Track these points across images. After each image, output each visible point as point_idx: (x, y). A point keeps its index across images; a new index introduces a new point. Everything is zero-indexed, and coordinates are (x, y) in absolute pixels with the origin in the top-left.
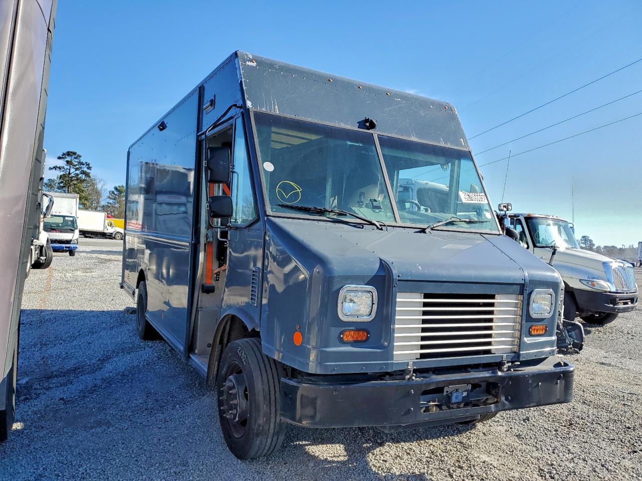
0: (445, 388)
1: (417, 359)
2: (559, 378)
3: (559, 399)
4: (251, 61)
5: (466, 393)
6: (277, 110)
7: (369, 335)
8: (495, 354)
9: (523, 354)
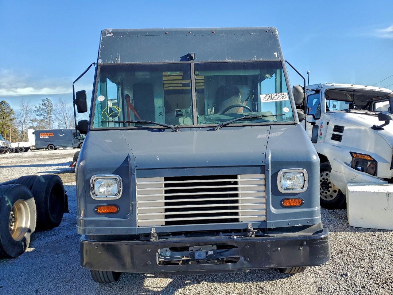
0: (190, 248)
1: (162, 225)
2: (302, 245)
3: (303, 263)
4: (110, 33)
5: (212, 252)
6: (119, 61)
7: (118, 209)
8: (242, 222)
9: (270, 223)
